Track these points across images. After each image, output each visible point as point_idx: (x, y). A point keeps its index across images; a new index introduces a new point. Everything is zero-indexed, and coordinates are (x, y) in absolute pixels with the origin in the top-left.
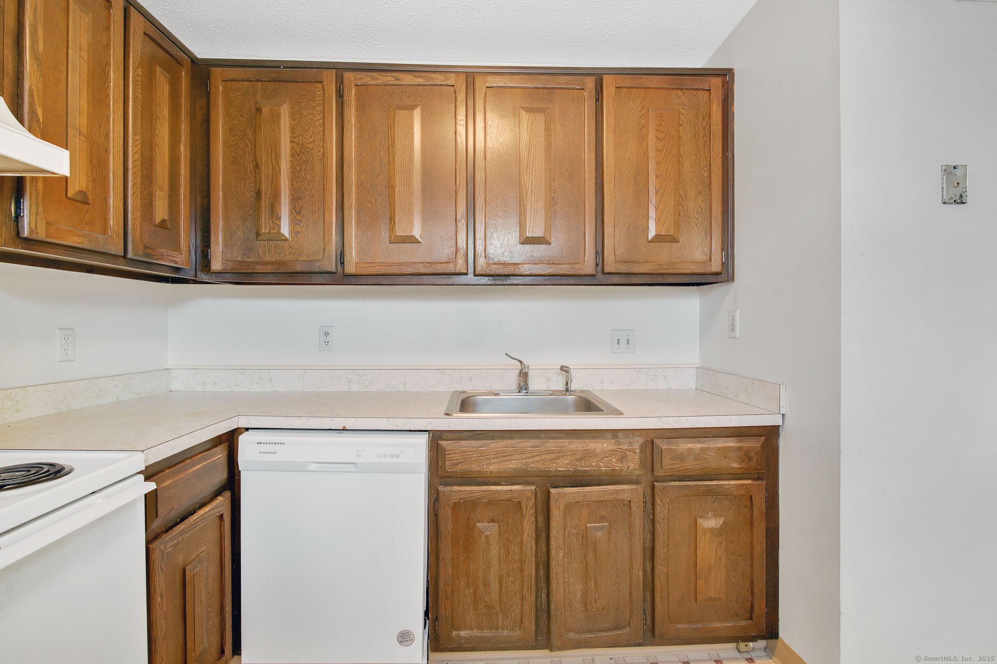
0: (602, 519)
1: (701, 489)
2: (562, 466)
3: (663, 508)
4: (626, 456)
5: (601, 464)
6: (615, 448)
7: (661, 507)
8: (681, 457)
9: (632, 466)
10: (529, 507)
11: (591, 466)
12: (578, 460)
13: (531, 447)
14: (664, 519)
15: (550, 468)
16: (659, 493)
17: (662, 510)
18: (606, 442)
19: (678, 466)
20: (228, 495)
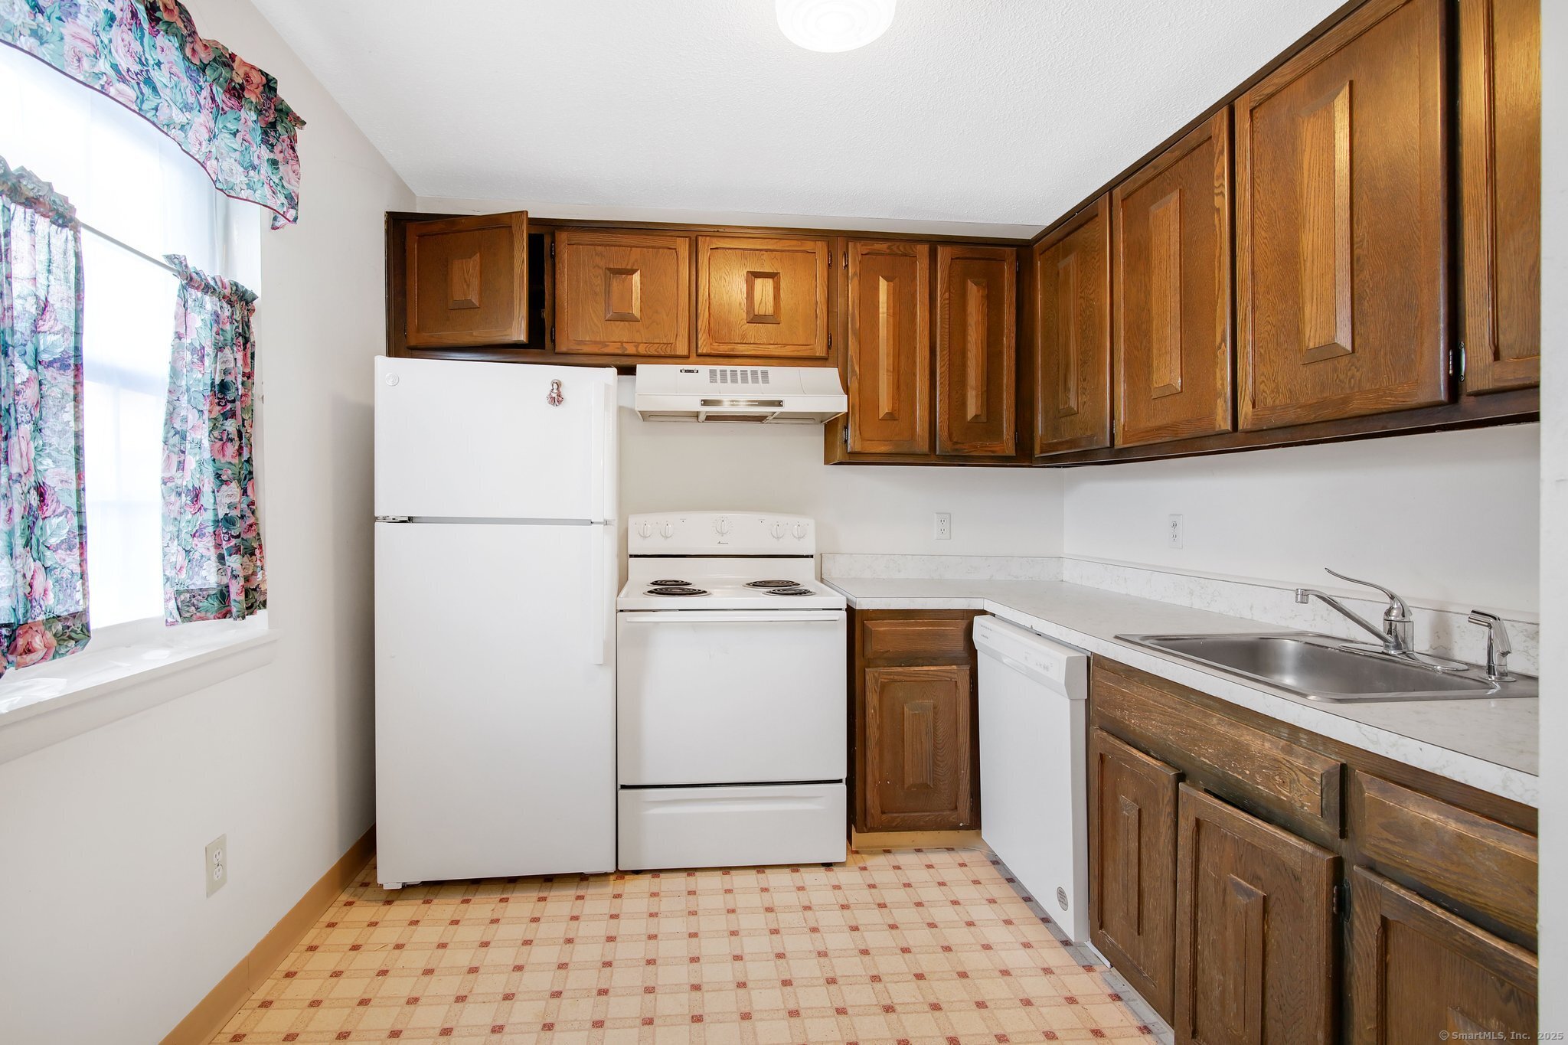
0: (1254, 879)
1: (1457, 938)
2: (1206, 756)
3: (1367, 930)
4: (1299, 780)
5: (1257, 776)
6: (1280, 756)
7: (1361, 923)
8: (1407, 834)
9: (1308, 806)
10: (1165, 802)
11: (1242, 773)
12: (1226, 755)
13: (1173, 708)
14: (1368, 956)
15: (1190, 750)
16: (1360, 891)
17: (1364, 931)
18: (1270, 741)
19: (1397, 849)
20: (966, 668)
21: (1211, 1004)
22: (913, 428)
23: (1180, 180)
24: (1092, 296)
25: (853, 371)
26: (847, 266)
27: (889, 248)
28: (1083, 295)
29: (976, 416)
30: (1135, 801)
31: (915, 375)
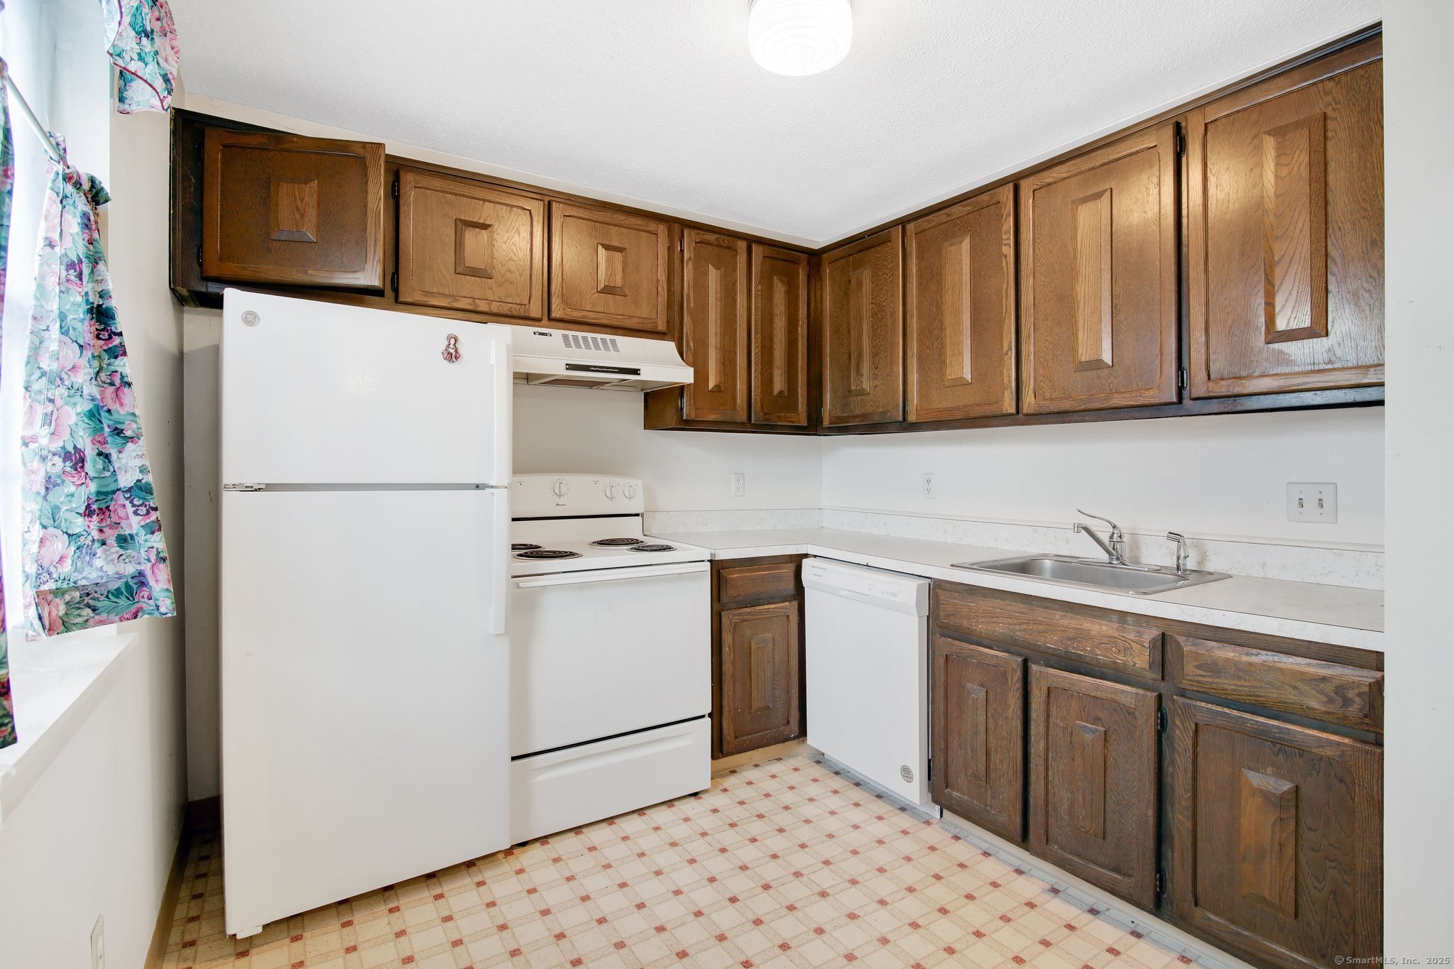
0: (1096, 720)
1: (1248, 725)
2: (1051, 642)
3: (1184, 735)
4: (1131, 648)
5: (1097, 650)
6: (1116, 634)
7: (1181, 731)
8: (1214, 668)
9: (1139, 664)
10: (1014, 681)
11: (1084, 650)
12: (1070, 639)
13: (1019, 613)
14: (1186, 751)
15: (1037, 641)
16: (1179, 711)
17: (1183, 736)
18: (1106, 625)
19: (1207, 679)
20: (795, 603)
21: (1061, 816)
22: (735, 400)
23: (969, 228)
24: (884, 304)
25: (688, 345)
26: (682, 251)
27: (717, 239)
28: (874, 301)
29: (781, 392)
30: (982, 685)
31: (735, 353)
